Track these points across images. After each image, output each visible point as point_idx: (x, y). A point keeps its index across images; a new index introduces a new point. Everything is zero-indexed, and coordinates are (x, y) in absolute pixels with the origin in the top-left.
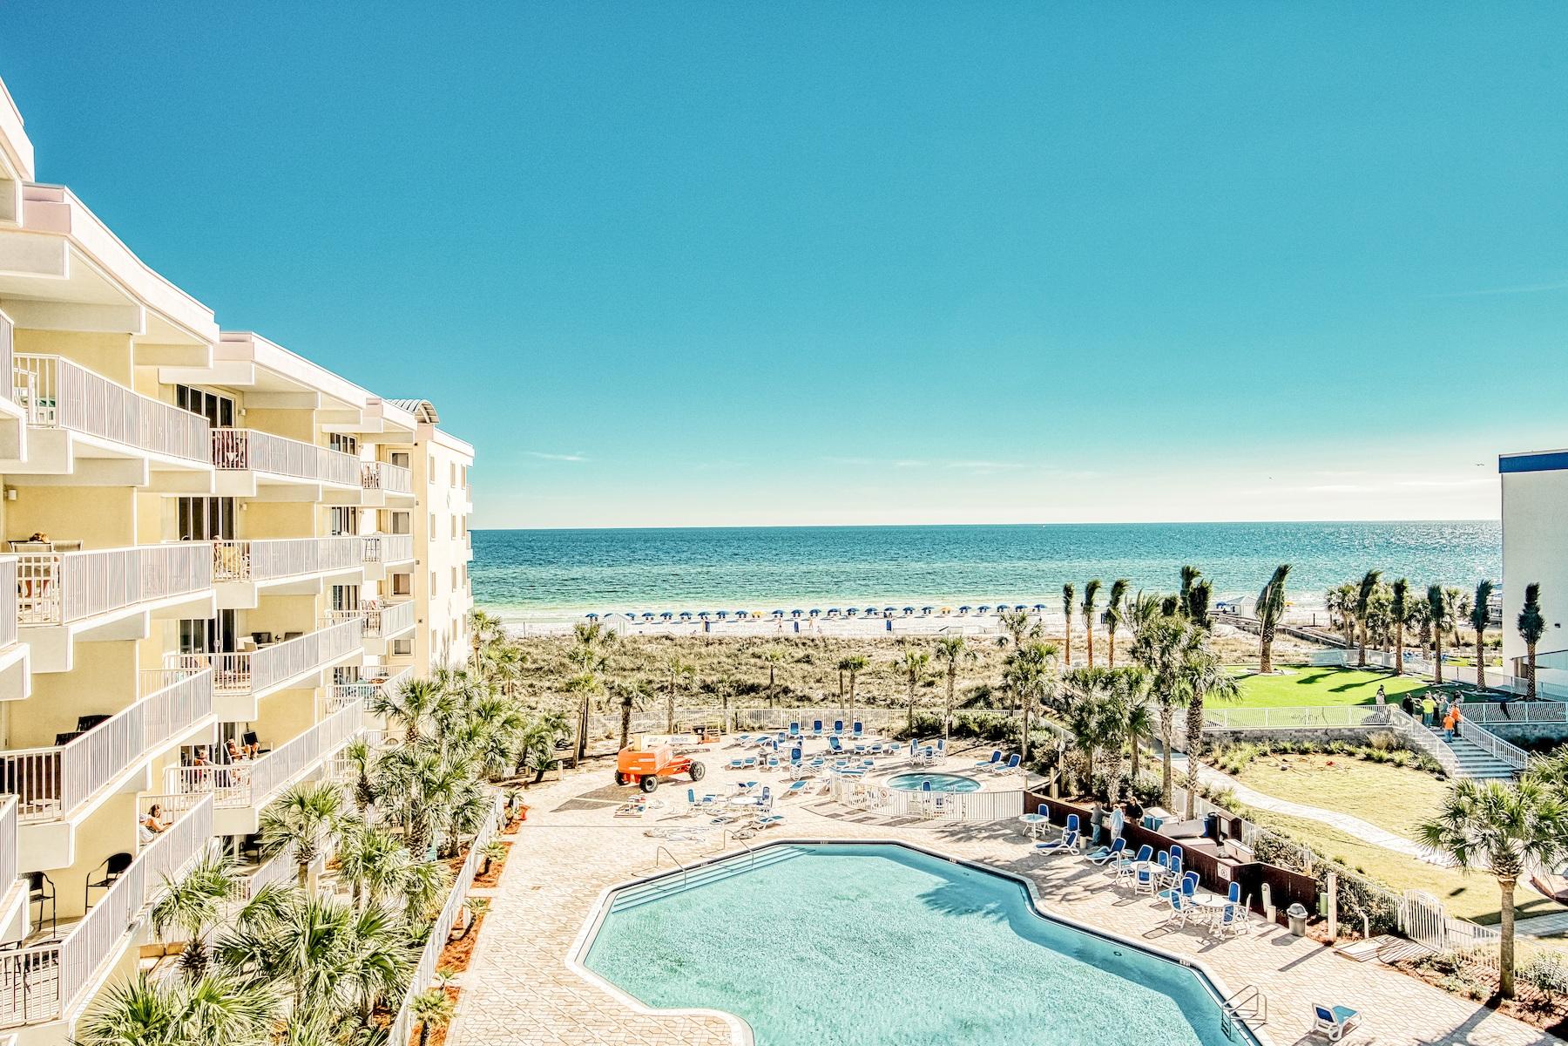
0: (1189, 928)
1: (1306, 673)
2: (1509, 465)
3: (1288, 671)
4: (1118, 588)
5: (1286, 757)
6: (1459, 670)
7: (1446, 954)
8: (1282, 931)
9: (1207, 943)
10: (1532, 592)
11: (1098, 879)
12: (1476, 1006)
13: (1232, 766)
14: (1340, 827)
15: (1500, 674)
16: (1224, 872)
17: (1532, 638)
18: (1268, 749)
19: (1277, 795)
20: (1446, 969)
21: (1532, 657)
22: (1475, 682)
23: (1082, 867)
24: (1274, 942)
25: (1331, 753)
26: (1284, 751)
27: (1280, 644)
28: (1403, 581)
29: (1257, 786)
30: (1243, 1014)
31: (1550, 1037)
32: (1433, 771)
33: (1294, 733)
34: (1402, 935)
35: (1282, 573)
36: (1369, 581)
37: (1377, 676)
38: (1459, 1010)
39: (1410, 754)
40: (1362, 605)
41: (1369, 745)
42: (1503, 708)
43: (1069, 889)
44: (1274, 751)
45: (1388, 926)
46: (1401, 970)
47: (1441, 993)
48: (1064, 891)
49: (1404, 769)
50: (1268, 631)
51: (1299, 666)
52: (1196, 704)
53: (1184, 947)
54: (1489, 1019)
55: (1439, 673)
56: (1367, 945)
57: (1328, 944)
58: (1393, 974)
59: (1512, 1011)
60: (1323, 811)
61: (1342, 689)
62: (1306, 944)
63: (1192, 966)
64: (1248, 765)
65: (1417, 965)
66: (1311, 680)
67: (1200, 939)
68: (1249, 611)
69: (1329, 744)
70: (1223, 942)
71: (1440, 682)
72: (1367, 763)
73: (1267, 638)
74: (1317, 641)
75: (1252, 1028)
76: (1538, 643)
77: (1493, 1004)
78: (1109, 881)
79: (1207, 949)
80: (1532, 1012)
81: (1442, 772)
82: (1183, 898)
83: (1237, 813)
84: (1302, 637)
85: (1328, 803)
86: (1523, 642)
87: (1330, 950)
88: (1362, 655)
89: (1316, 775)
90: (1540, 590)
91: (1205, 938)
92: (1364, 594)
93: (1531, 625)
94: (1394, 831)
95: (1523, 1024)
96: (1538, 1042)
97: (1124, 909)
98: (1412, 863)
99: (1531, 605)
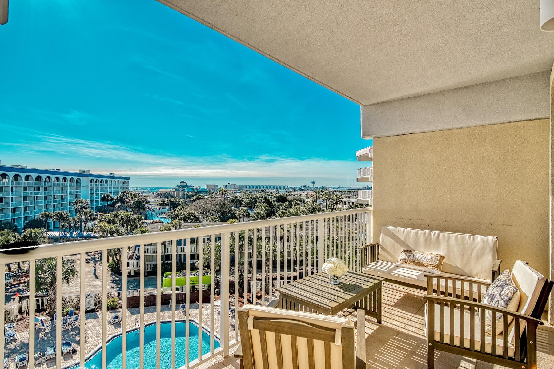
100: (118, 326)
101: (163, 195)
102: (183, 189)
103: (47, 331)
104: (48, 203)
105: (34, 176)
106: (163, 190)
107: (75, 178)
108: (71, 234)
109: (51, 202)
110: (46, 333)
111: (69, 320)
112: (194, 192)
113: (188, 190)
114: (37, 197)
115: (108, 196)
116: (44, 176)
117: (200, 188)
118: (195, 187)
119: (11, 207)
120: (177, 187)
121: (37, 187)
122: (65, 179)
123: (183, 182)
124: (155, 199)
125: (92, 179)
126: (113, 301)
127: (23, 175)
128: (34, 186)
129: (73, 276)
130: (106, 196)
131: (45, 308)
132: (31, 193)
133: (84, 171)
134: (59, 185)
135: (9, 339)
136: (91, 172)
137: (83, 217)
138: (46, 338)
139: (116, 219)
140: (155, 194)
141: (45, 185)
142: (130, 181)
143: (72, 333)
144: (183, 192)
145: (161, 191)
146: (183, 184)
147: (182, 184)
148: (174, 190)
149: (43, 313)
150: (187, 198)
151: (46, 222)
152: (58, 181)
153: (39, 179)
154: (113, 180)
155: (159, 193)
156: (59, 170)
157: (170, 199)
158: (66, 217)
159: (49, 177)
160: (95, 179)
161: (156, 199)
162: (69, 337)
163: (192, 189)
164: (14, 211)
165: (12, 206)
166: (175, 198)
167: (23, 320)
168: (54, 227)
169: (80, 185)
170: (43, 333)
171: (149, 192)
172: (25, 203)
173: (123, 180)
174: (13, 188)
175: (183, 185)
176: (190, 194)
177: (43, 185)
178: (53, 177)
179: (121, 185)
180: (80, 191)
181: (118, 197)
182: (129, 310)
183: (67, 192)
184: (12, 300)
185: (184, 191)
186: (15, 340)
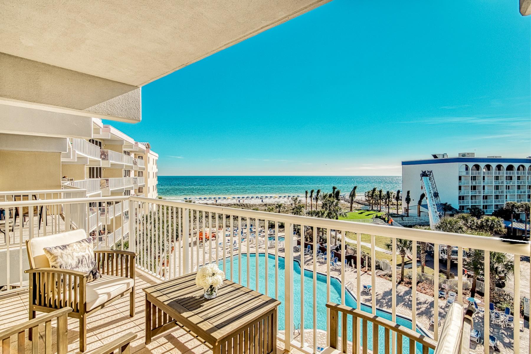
0: (336, 270)
1: (360, 212)
2: (404, 163)
3: (356, 211)
4: (318, 192)
6: (393, 211)
7: (390, 273)
8: (356, 270)
10: (408, 192)
12: (396, 284)
15: (401, 212)
17: (408, 203)
20: (390, 276)
21: (408, 207)
22: (396, 213)
24: (354, 272)
27: (354, 205)
28: (381, 190)
29: (349, 237)
34: (381, 269)
35: (355, 188)
36: (374, 190)
37: (375, 212)
40: (372, 195)
42: (402, 219)
43: (309, 262)
45: (378, 268)
46: (381, 277)
47: (389, 281)
48: (307, 263)
50: (352, 202)
51: (359, 210)
53: (335, 274)
54: (399, 286)
55: (389, 211)
57: (366, 272)
58: (379, 278)
59: (403, 284)
60: (364, 243)
61: (368, 215)
63: (337, 279)
65: (384, 276)
66: (361, 213)
67: (338, 272)
68: (347, 197)
71: (389, 213)
73: (352, 204)
74: (362, 204)
75: (350, 291)
76: (409, 204)
77: (400, 283)
79: (340, 274)
80: (407, 284)
82: (334, 263)
83: (346, 244)
84: (359, 203)
86: (406, 204)
87: (366, 273)
88: (372, 207)
90: (410, 192)
92: (373, 193)
93: (408, 200)
94: (379, 247)
95: (405, 287)
96: (408, 290)
97: (321, 266)
98: (383, 254)
99: (408, 195)
103: (480, 315)
105: (505, 165)
111: (502, 317)
114: (509, 186)
116: (516, 165)
119: (482, 195)
121: (509, 176)
127: (494, 165)
128: (505, 175)
132: (502, 182)
153: (510, 168)
164: (486, 198)
165: (483, 193)
170: (476, 315)
172: (496, 191)
174: (485, 177)
177: (515, 174)
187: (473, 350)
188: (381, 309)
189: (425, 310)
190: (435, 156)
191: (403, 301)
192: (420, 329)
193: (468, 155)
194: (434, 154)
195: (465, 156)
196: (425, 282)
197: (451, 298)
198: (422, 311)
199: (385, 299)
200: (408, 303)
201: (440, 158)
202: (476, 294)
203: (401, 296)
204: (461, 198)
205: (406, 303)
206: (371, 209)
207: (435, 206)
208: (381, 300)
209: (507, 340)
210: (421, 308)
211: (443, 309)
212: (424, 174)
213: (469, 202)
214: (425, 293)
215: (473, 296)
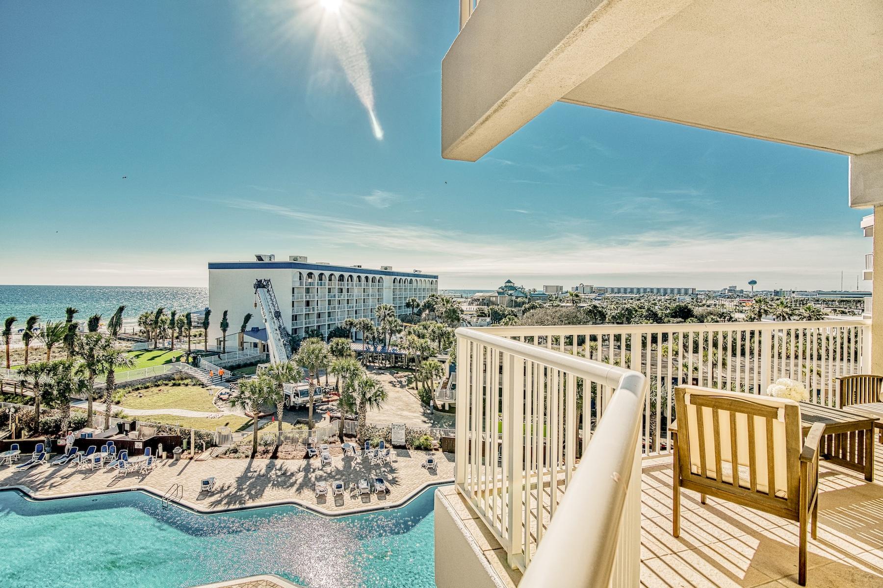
0: (129, 475)
1: (133, 354)
2: (212, 266)
5: (139, 391)
7: (232, 446)
8: (171, 461)
9: (141, 478)
10: (225, 313)
11: (67, 471)
12: (248, 460)
13: (117, 400)
14: (174, 414)
15: (212, 344)
16: (139, 445)
17: (224, 331)
18: (131, 389)
19: (142, 408)
20: (235, 451)
21: (224, 337)
22: (204, 349)
23: (53, 469)
24: (170, 466)
25: (158, 386)
26: (138, 389)
28: (175, 311)
29: (130, 406)
30: (172, 498)
31: (272, 460)
32: (199, 385)
33: (141, 381)
34: (216, 446)
35: (121, 309)
36: (160, 312)
37: (164, 352)
38: (243, 464)
39: (190, 380)
41: (174, 379)
42: (219, 357)
43: (52, 481)
44: (133, 390)
45: (211, 444)
46: (221, 458)
47: (237, 460)
48: (48, 483)
49: (189, 386)
51: (129, 352)
52: (111, 372)
53: (132, 483)
54: (254, 462)
55: (189, 347)
56: (205, 454)
57: (191, 459)
58: (219, 460)
59: (259, 456)
60: (165, 410)
61: (153, 358)
62: (182, 463)
63: (138, 490)
64: (123, 399)
65: (225, 454)
66: (137, 357)
67: (137, 477)
69: (157, 382)
70: (148, 474)
71: (190, 351)
72: (174, 387)
75: (178, 501)
76: (227, 332)
77: (253, 457)
78: (73, 470)
79: (142, 480)
80: (264, 454)
81: (203, 385)
82: (124, 463)
83: (130, 420)
85: (165, 406)
86: (222, 332)
87: (193, 461)
88: (155, 344)
89: (155, 396)
90: (228, 313)
91: (139, 476)
92: (157, 317)
93: (224, 326)
94: (195, 410)
95: (263, 460)
96: (270, 463)
97: (90, 479)
98: (207, 420)
99: (225, 318)
100: (433, 473)
101: (481, 300)
102: (510, 292)
103: (359, 461)
104: (350, 308)
105: (337, 274)
106: (481, 294)
107: (378, 277)
108: (375, 348)
109: (353, 308)
110: (358, 463)
111: (380, 453)
112: (526, 298)
113: (516, 295)
114: (340, 300)
115: (413, 300)
116: (346, 275)
117: (535, 291)
118: (527, 290)
119: (316, 312)
120: (501, 290)
121: (340, 288)
122: (367, 278)
123: (509, 282)
124: (470, 307)
125: (395, 279)
126: (427, 440)
127: (327, 273)
128: (337, 287)
129: (383, 399)
130: (411, 301)
131: (355, 433)
132: (335, 296)
133: (386, 269)
134: (360, 285)
135: (325, 461)
136: (394, 270)
137: (388, 327)
138: (358, 469)
139: (426, 331)
140: (469, 300)
141: (348, 286)
142: (439, 280)
143: (383, 469)
144: (510, 297)
145: (478, 295)
146: (510, 284)
147: (507, 284)
148: (497, 295)
149: (353, 439)
150: (515, 307)
151: (349, 331)
152: (360, 281)
153: (341, 278)
154: (418, 279)
155: (476, 298)
156: (361, 267)
157: (491, 307)
158: (370, 326)
159: (351, 276)
160: (398, 278)
161: (472, 307)
162: (380, 473)
163: (523, 293)
164: (320, 317)
165: (317, 310)
166: (499, 307)
167: (334, 443)
168: (356, 339)
169: (383, 286)
170: (355, 462)
171: (462, 297)
172: (329, 307)
173: (431, 280)
174: (319, 289)
175: (510, 286)
176: (519, 300)
177: (345, 286)
178: (355, 275)
179: (428, 286)
180: (383, 294)
181: (425, 302)
182: (445, 455)
183: (368, 295)
184: (323, 419)
185: (511, 295)
186: (329, 464)
187: (369, 504)
188: (244, 506)
189: (303, 481)
190: (260, 258)
191: (269, 482)
192: (307, 508)
193: (300, 259)
194: (258, 254)
195: (297, 260)
196: (285, 443)
197: (325, 453)
198: (300, 484)
199: (241, 490)
200: (277, 481)
201: (266, 260)
202: (344, 438)
203: (263, 476)
204: (295, 318)
205: (275, 482)
206: (153, 346)
207: (278, 332)
208: (238, 494)
209: (390, 477)
210: (297, 480)
211: (321, 470)
212: (259, 285)
213: (302, 322)
214: (293, 458)
215: (342, 441)
